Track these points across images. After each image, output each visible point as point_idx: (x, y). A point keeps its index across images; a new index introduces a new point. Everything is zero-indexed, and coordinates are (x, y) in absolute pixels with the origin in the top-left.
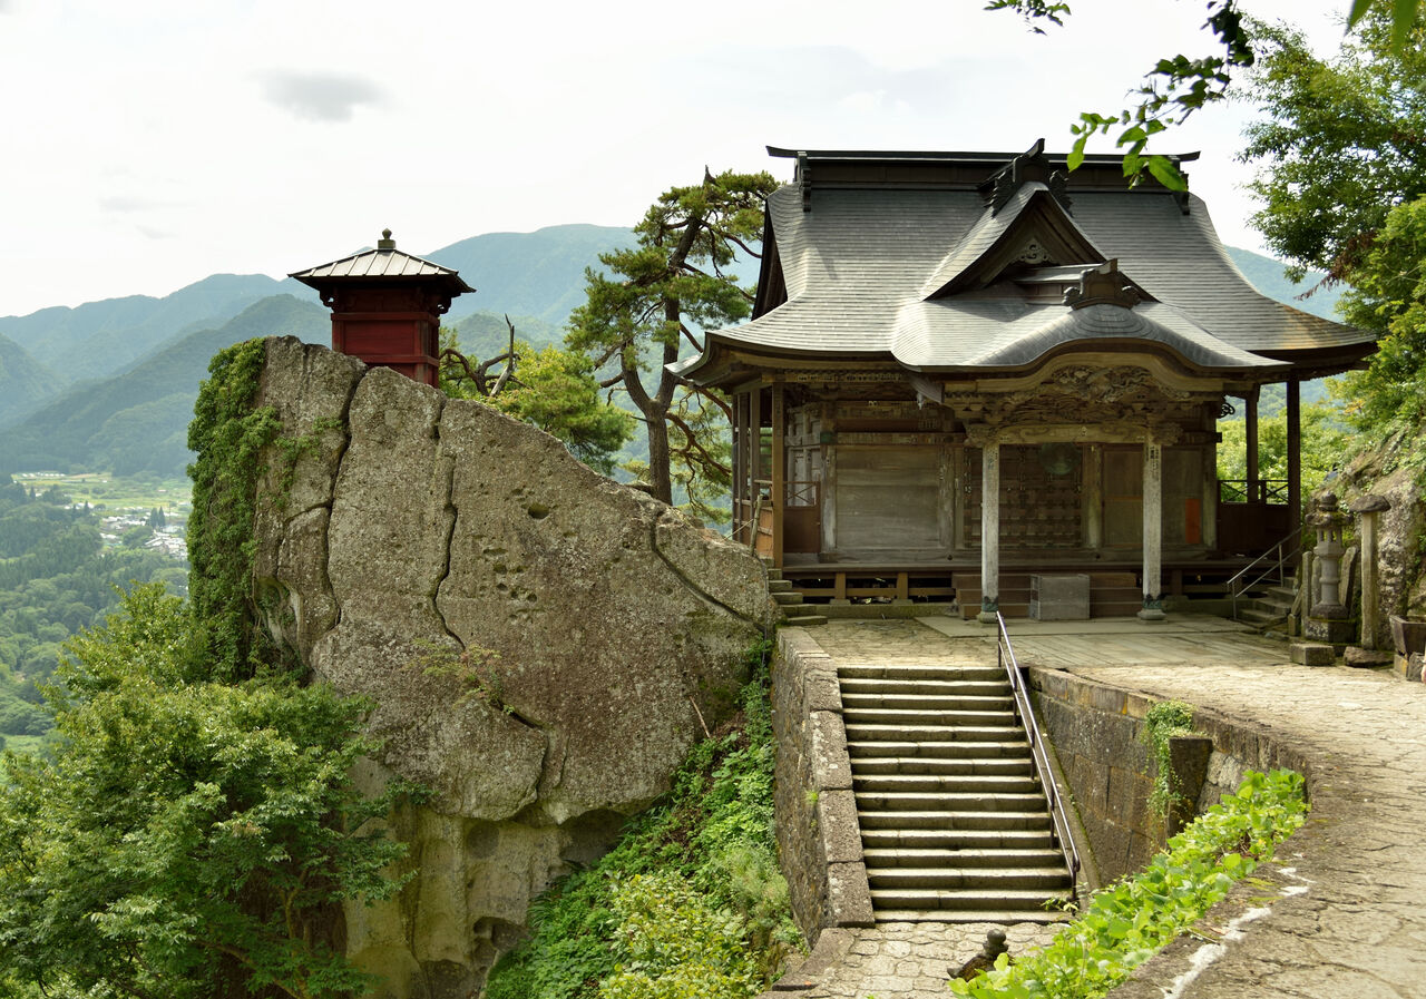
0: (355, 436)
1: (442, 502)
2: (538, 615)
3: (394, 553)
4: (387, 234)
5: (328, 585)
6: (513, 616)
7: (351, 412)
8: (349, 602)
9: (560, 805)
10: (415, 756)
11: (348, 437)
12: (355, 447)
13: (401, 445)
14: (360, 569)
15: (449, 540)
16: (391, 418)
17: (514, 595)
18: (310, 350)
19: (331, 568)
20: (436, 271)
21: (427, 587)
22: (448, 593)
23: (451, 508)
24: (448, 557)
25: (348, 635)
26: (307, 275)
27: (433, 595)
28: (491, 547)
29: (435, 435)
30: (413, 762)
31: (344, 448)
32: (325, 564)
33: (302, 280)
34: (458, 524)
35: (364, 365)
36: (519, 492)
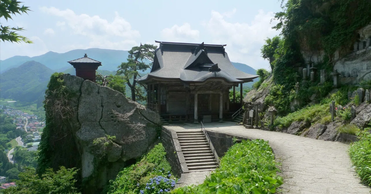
0: (83, 93)
1: (100, 105)
2: (120, 125)
3: (91, 114)
4: (86, 54)
5: (78, 121)
6: (115, 125)
7: (82, 88)
8: (83, 124)
9: (125, 158)
10: (97, 151)
11: (81, 93)
12: (83, 95)
13: (92, 94)
14: (85, 118)
15: (102, 112)
16: (90, 90)
17: (115, 121)
18: (73, 77)
19: (79, 118)
20: (97, 62)
21: (98, 121)
22: (102, 122)
23: (102, 106)
24: (102, 115)
25: (83, 130)
26: (71, 62)
27: (99, 122)
28: (110, 113)
29: (98, 93)
30: (97, 152)
31: (80, 95)
32: (78, 117)
33: (69, 63)
34: (104, 109)
35: (83, 79)
36: (115, 103)
